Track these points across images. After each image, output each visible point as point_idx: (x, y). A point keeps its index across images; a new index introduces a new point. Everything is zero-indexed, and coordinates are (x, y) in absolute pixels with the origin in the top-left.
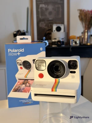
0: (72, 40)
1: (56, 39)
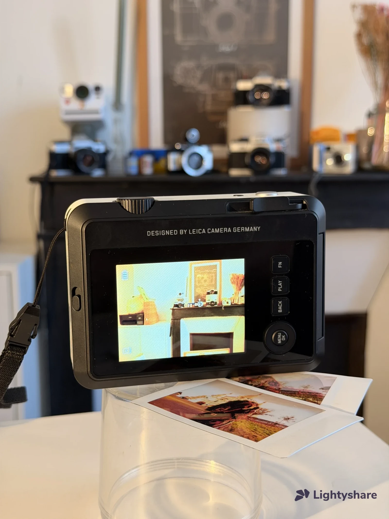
0: (325, 144)
1: (245, 140)
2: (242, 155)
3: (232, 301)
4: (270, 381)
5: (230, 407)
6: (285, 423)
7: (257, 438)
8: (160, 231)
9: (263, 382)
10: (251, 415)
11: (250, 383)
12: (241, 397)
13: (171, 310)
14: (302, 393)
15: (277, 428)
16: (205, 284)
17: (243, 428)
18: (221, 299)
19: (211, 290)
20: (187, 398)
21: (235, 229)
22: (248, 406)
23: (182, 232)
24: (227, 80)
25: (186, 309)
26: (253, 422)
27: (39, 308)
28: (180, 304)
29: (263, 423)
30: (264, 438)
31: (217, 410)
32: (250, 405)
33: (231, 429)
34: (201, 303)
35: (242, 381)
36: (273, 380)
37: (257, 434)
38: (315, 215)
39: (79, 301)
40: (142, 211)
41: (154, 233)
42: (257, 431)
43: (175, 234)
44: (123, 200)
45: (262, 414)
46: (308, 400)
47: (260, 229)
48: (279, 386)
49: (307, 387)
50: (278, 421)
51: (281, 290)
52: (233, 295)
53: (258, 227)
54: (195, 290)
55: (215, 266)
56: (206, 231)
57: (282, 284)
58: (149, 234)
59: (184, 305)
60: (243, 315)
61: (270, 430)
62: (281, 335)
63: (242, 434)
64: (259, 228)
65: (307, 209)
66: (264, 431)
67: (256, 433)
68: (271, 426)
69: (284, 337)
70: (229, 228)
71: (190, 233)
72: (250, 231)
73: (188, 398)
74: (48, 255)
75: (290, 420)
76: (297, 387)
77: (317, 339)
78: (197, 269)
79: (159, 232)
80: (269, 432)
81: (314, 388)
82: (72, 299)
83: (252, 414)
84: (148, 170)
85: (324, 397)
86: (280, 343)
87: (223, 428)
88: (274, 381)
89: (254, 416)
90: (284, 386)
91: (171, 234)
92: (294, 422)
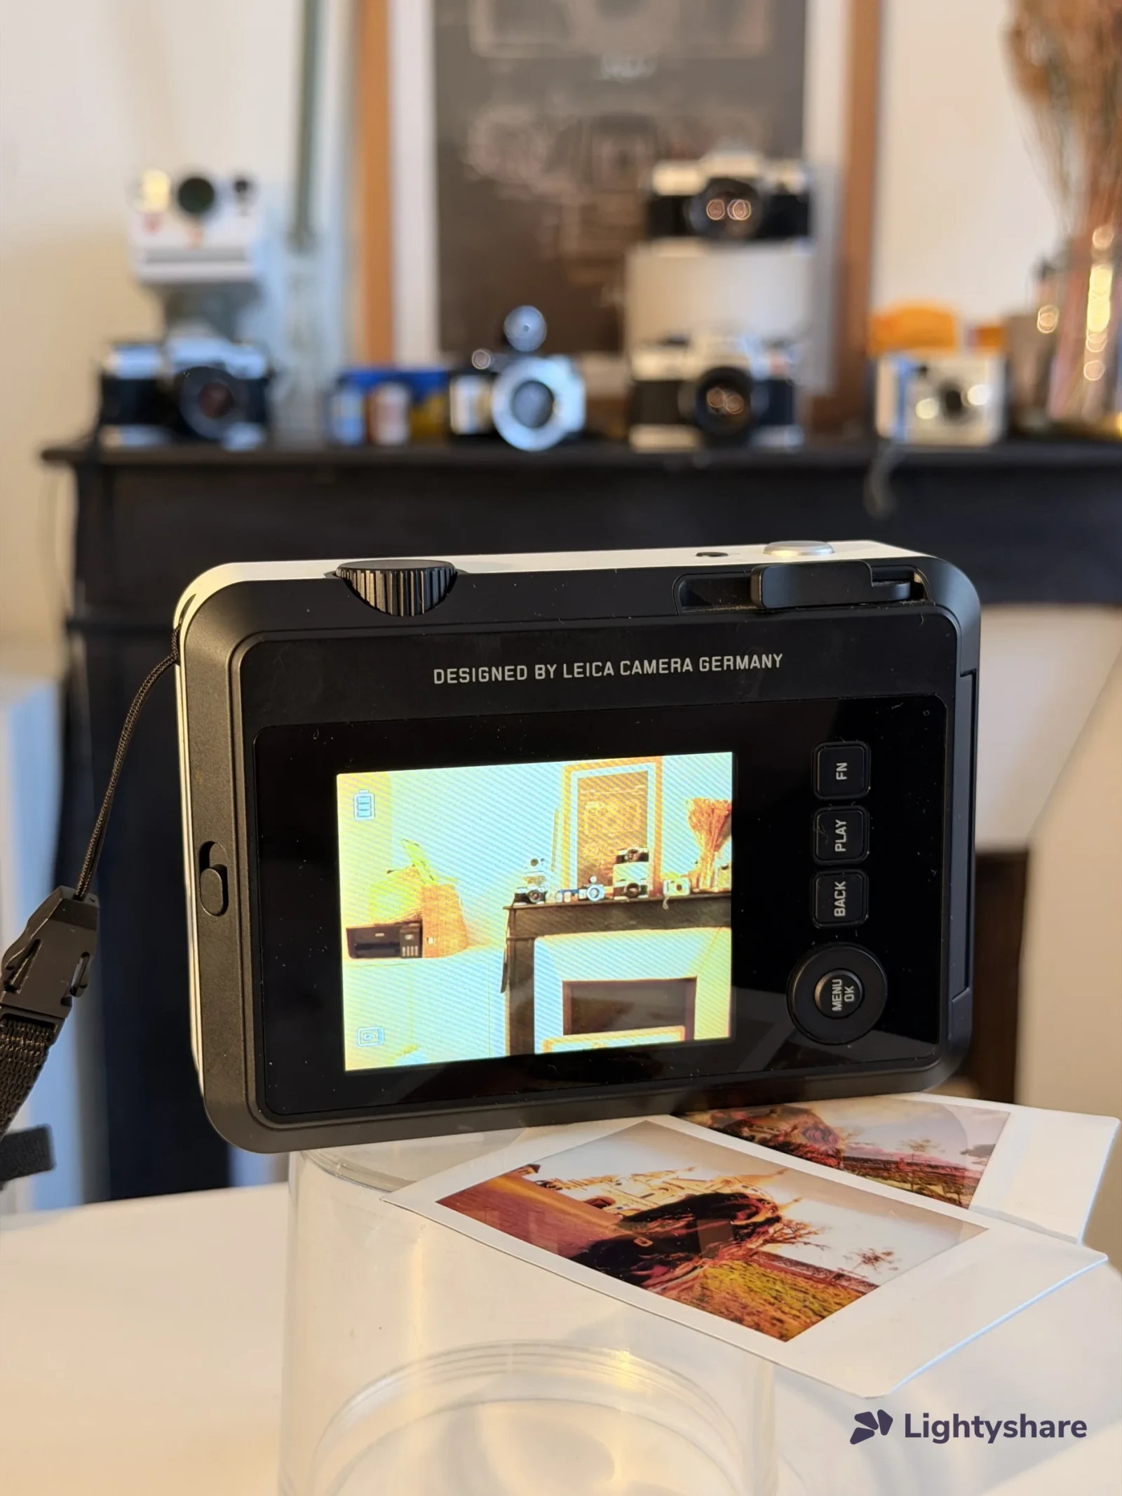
1: (678, 343)
2: (669, 388)
3: (694, 881)
4: (807, 1126)
5: (692, 1217)
6: (866, 1272)
7: (786, 1326)
8: (474, 670)
9: (785, 1128)
10: (758, 1244)
11: (746, 1131)
12: (722, 1182)
13: (507, 912)
14: (908, 1169)
15: (845, 1292)
16: (612, 831)
17: (740, 1292)
18: (659, 877)
19: (630, 848)
20: (555, 1184)
21: (704, 661)
22: (748, 1211)
23: (540, 672)
24: (624, 162)
25: (551, 907)
26: (769, 1271)
27: (97, 904)
28: (534, 894)
29: (800, 1275)
30: (806, 1326)
31: (653, 1228)
32: (754, 1209)
33: (700, 1295)
34: (600, 889)
35: (721, 1127)
36: (816, 1122)
37: (783, 1312)
38: (951, 619)
39: (221, 885)
40: (418, 605)
41: (454, 676)
42: (783, 1302)
43: (519, 678)
44: (359, 572)
45: (793, 1243)
46: (932, 1191)
47: (780, 661)
48: (836, 1141)
49: (922, 1146)
50: (844, 1268)
51: (844, 850)
52: (697, 863)
53: (775, 656)
54: (579, 850)
55: (643, 776)
56: (616, 668)
57: (845, 831)
58: (439, 678)
59: (547, 896)
60: (726, 925)
61: (822, 1298)
62: (843, 986)
63: (738, 1314)
64: (778, 659)
65: (927, 599)
66: (805, 1301)
67: (780, 1309)
68: (823, 1286)
69: (852, 991)
70: (688, 660)
71: (566, 676)
72: (751, 667)
73: (559, 1185)
74: (123, 739)
75: (883, 1262)
76: (891, 1147)
77: (951, 996)
78: (584, 784)
79: (470, 674)
80: (820, 1305)
81: (943, 1151)
82: (200, 878)
83: (761, 1241)
84: (392, 431)
85: (978, 1180)
86: (840, 1009)
87: (674, 1293)
88: (821, 1126)
89: (770, 1248)
90: (852, 1142)
91: (507, 679)
92: (896, 1269)
